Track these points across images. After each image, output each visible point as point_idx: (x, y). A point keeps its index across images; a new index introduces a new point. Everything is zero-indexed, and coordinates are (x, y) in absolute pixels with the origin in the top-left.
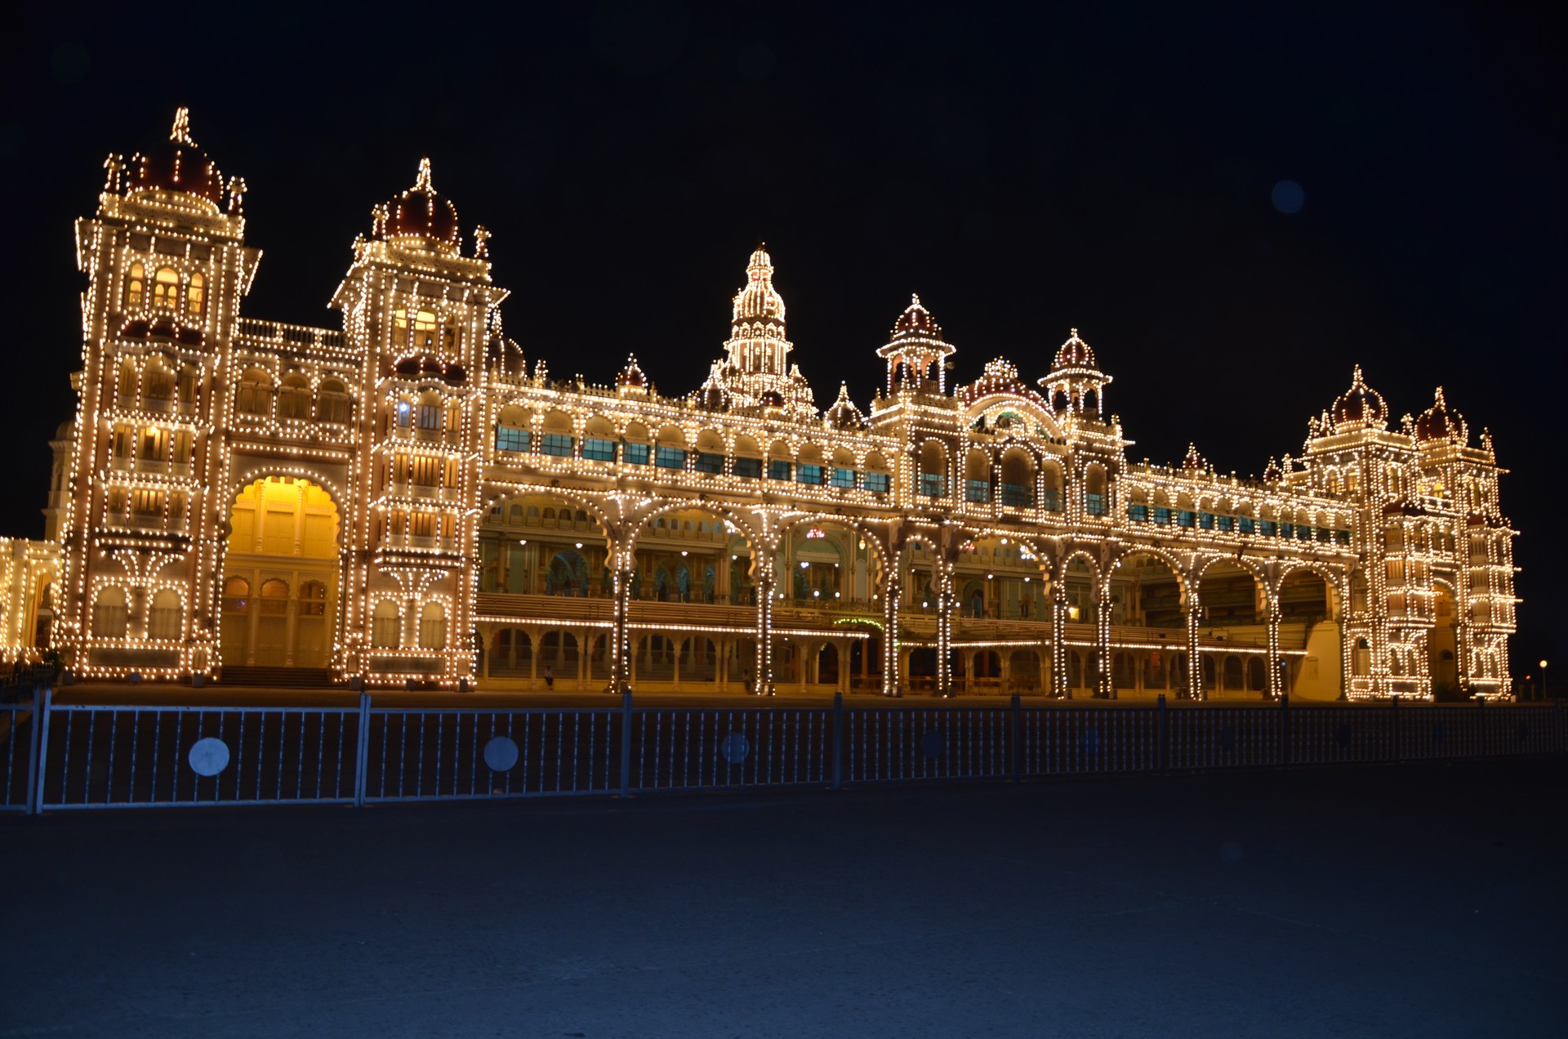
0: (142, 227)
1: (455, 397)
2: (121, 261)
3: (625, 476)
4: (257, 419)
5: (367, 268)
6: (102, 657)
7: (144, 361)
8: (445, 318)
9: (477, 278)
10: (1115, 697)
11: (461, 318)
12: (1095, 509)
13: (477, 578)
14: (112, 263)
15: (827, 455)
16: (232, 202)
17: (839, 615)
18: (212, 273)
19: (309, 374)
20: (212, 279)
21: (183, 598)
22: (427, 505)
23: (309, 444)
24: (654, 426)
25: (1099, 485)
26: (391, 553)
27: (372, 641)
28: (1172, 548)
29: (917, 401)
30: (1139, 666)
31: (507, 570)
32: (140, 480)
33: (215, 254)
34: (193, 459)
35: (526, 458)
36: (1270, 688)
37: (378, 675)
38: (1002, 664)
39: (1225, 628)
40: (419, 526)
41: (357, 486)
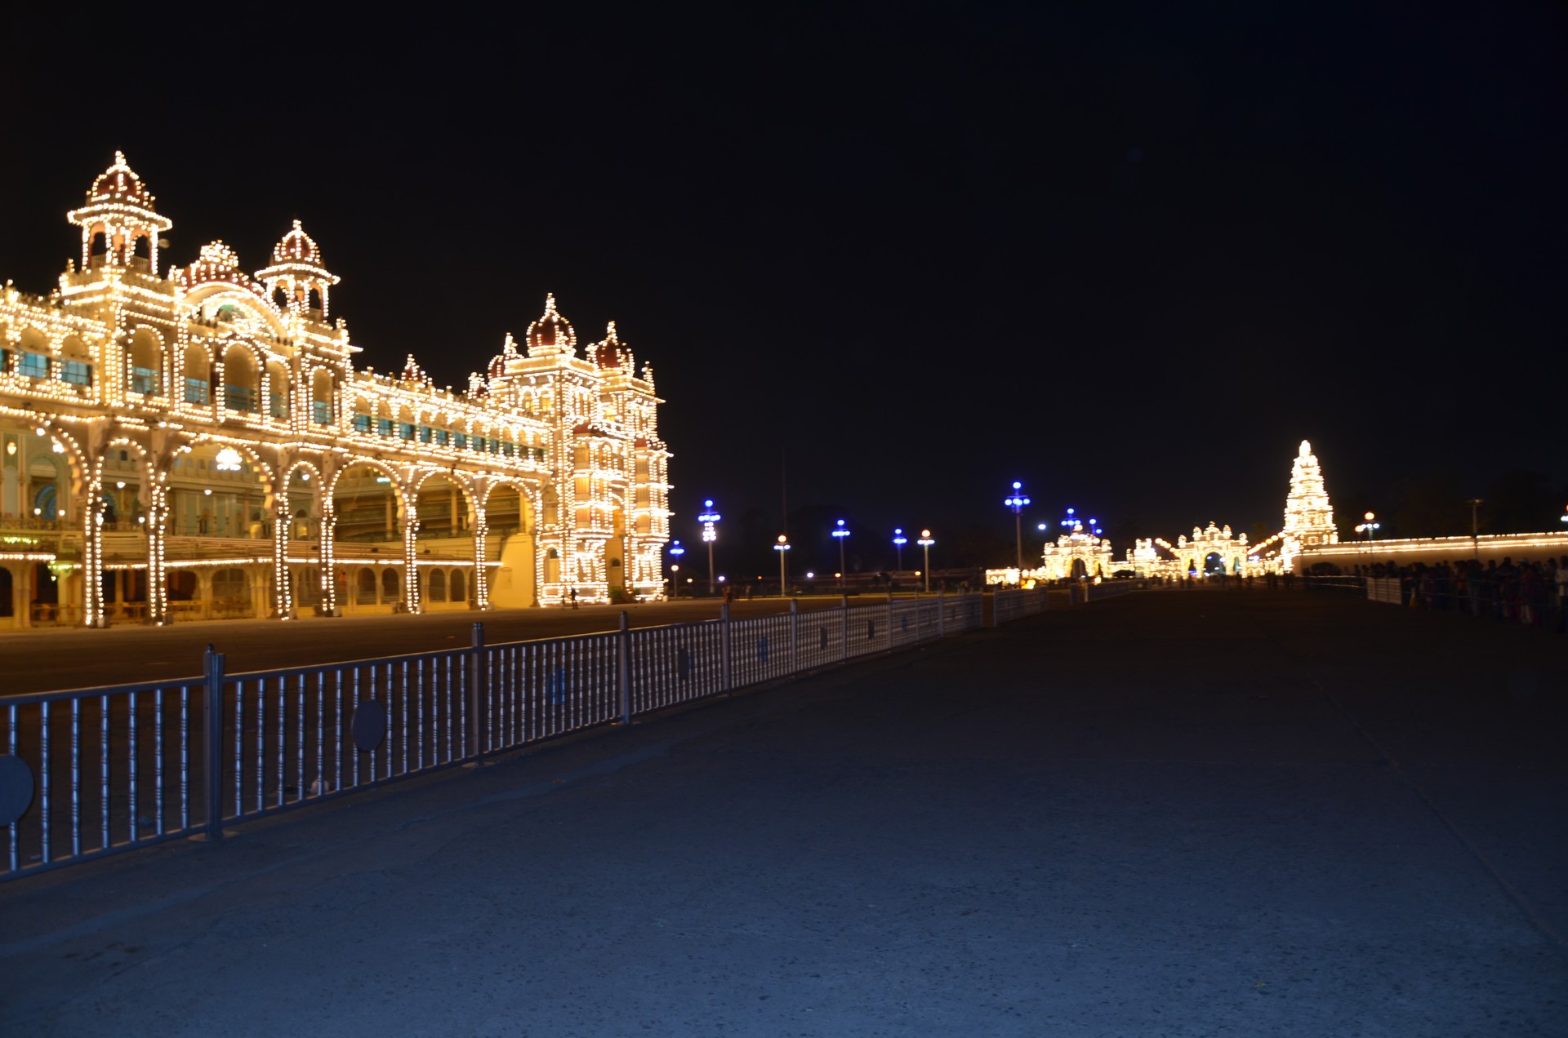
10: (340, 616)
12: (320, 417)
15: (13, 335)
28: (392, 460)
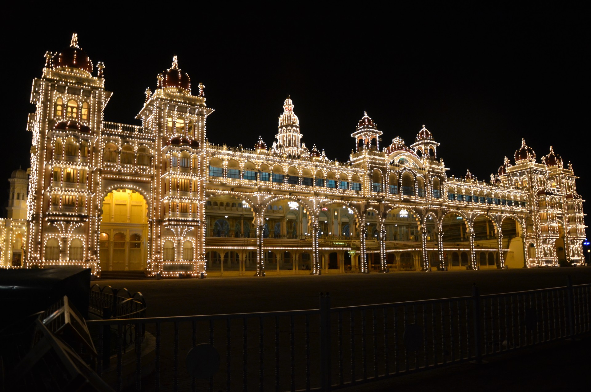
0: (62, 82)
1: (195, 154)
2: (53, 97)
3: (261, 186)
4: (112, 164)
5: (156, 100)
7: (65, 139)
8: (188, 121)
9: (200, 104)
10: (447, 270)
11: (195, 121)
12: (436, 195)
13: (205, 230)
14: (49, 98)
16: (99, 72)
18: (92, 102)
19: (133, 145)
20: (92, 105)
21: (83, 242)
22: (186, 199)
23: (134, 175)
24: (271, 165)
25: (438, 185)
26: (172, 220)
27: (163, 258)
28: (463, 210)
29: (369, 154)
30: (450, 257)
32: (66, 191)
33: (93, 94)
34: (88, 181)
35: (221, 179)
36: (500, 264)
37: (166, 273)
38: (397, 259)
40: (183, 208)
41: (155, 192)
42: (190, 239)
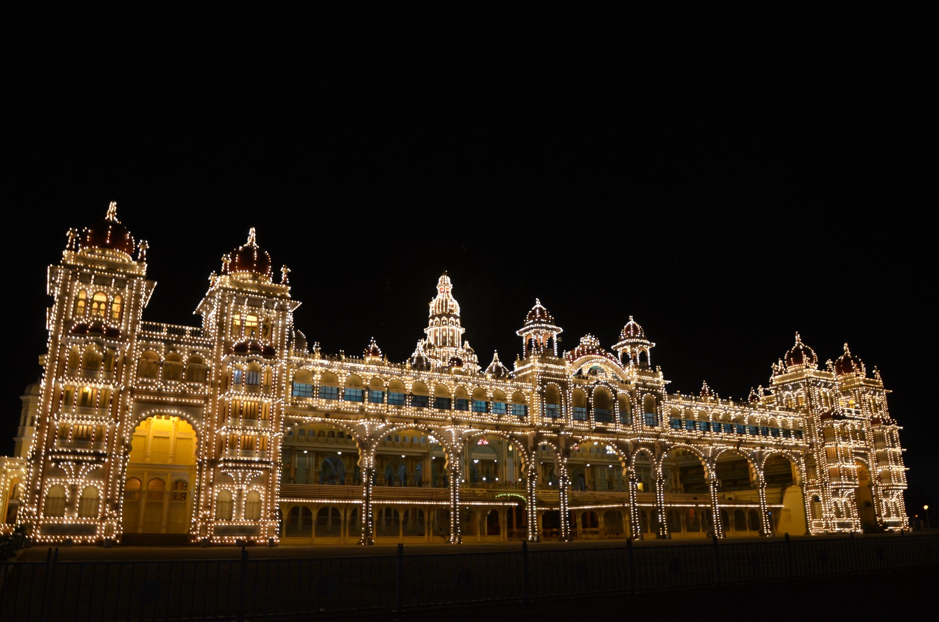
0: (87, 269)
1: (269, 365)
2: (74, 289)
3: (370, 410)
4: (150, 381)
5: (218, 291)
6: (49, 529)
7: (84, 347)
8: (263, 319)
9: (282, 295)
10: (670, 538)
11: (273, 319)
12: (650, 422)
13: (280, 475)
14: (68, 290)
15: (490, 394)
16: (140, 254)
17: (498, 492)
18: (127, 295)
19: (182, 353)
20: (126, 299)
21: (100, 491)
22: (251, 431)
23: (181, 395)
25: (652, 407)
26: (229, 461)
27: (216, 516)
28: (698, 444)
29: (541, 361)
30: (683, 517)
31: (296, 469)
32: (78, 419)
33: (129, 284)
34: (111, 406)
35: (310, 401)
36: (763, 529)
37: (218, 537)
38: (599, 519)
39: (733, 492)
40: (246, 444)
41: (208, 420)
42: (257, 488)
